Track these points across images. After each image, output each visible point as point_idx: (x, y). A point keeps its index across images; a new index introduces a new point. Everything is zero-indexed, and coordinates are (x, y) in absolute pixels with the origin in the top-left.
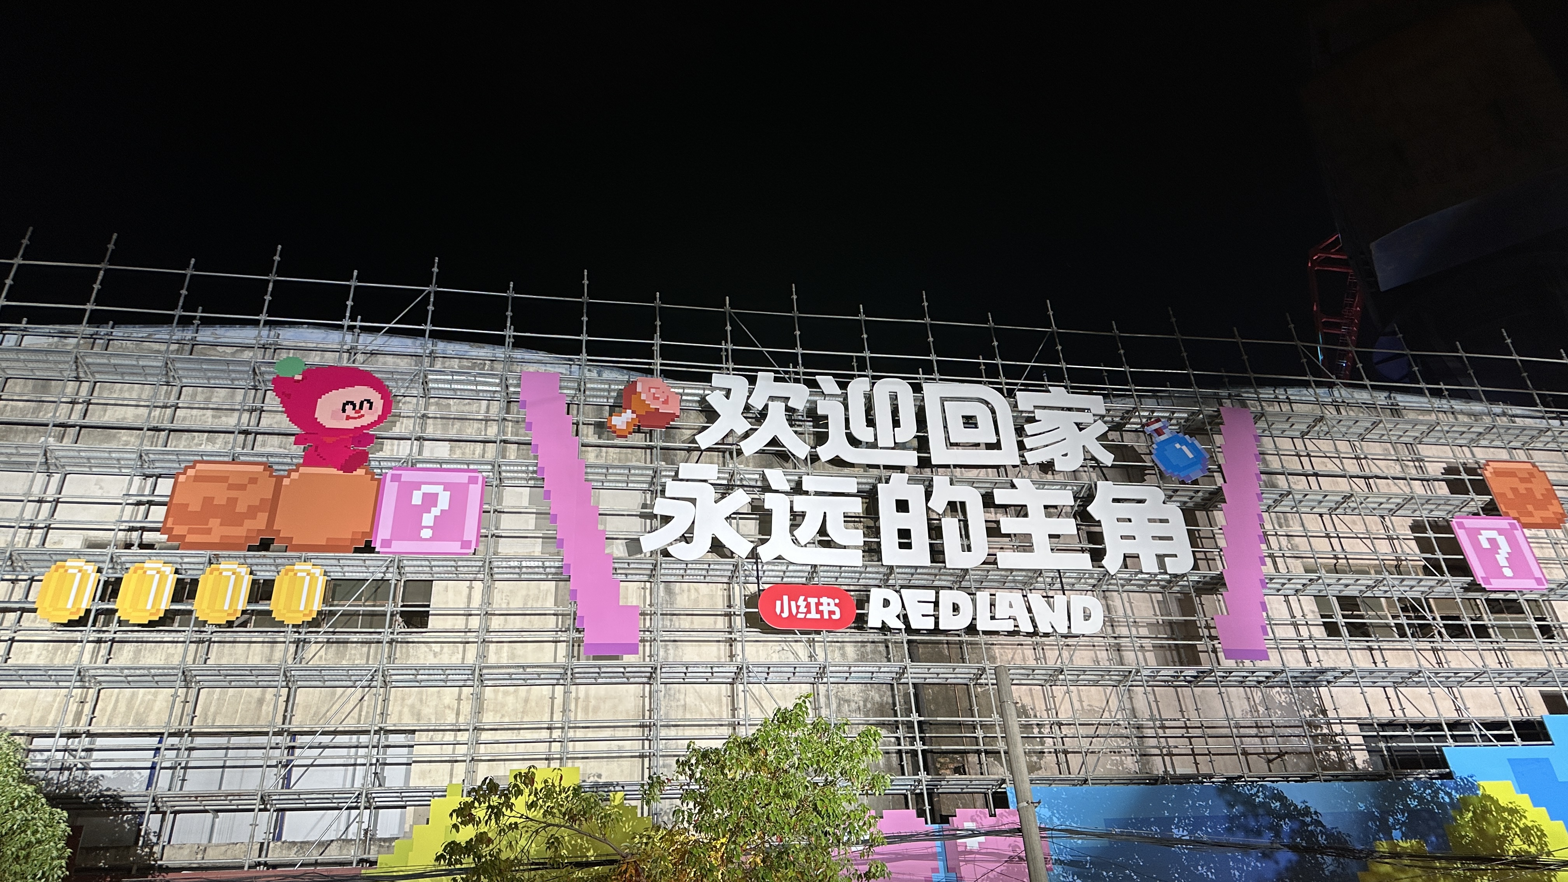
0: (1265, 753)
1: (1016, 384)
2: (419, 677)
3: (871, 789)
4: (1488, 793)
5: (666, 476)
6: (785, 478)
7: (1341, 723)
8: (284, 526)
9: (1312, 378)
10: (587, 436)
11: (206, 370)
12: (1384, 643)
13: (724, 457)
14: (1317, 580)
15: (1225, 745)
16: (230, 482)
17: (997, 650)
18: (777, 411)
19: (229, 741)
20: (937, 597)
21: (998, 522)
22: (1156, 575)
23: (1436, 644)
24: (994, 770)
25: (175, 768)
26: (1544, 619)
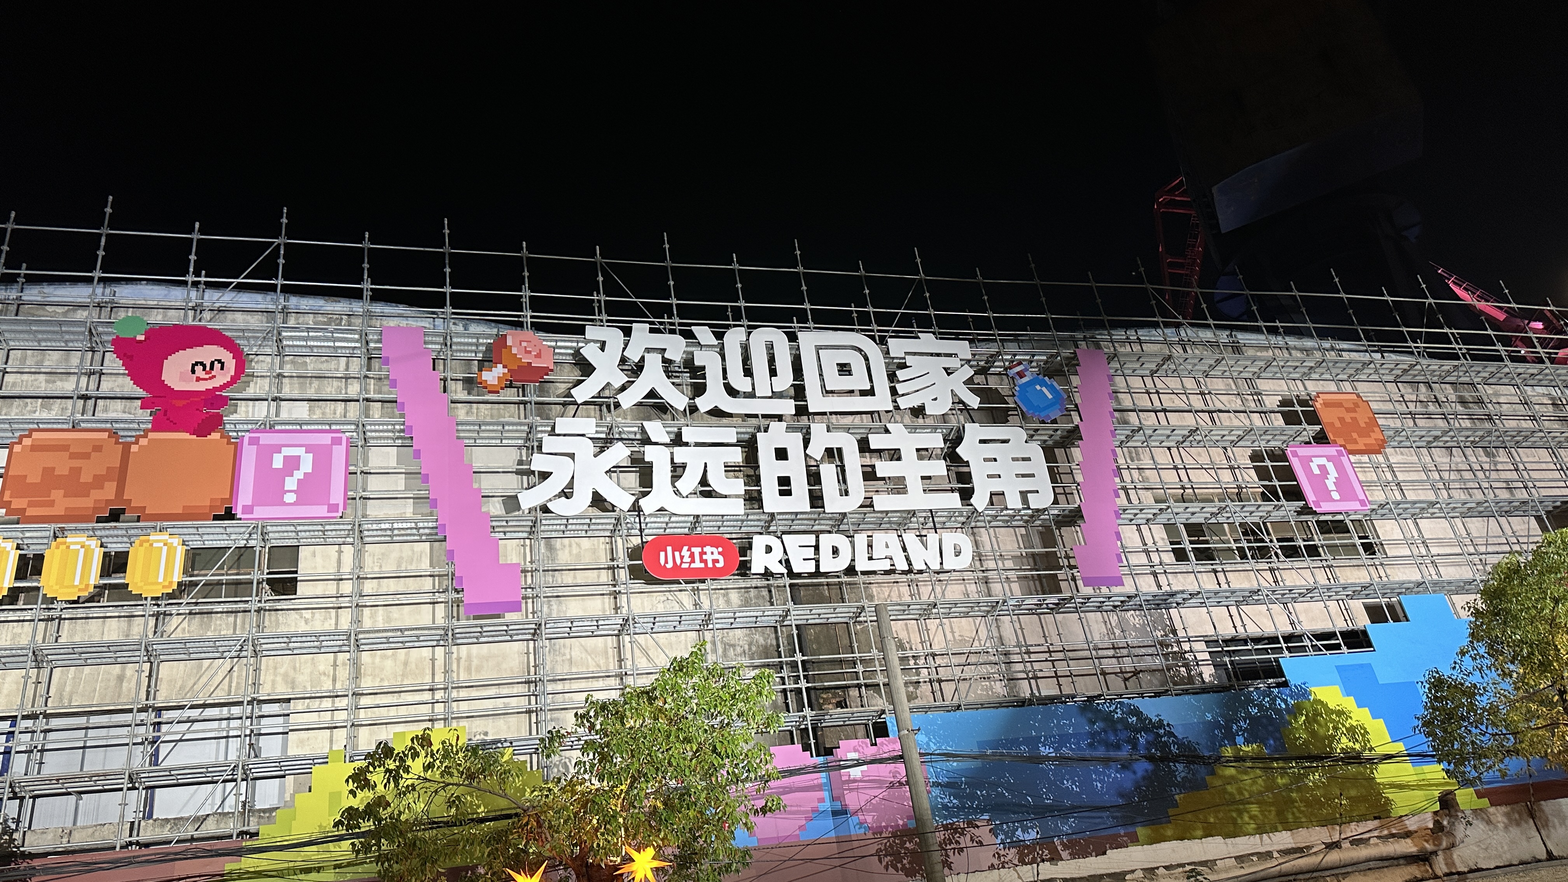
0: (1122, 672)
1: (887, 331)
2: (291, 645)
3: (766, 728)
4: (1318, 698)
5: (542, 432)
6: (664, 430)
7: (1189, 641)
8: (134, 495)
9: (1161, 319)
10: (456, 392)
11: (36, 331)
12: (1227, 565)
13: (601, 410)
14: (1166, 509)
15: (1085, 667)
16: (71, 451)
17: (874, 589)
18: (654, 363)
19: (88, 721)
20: (817, 541)
21: (873, 467)
22: (1020, 511)
23: (1273, 565)
24: (874, 702)
25: (32, 751)
26: (1367, 538)
